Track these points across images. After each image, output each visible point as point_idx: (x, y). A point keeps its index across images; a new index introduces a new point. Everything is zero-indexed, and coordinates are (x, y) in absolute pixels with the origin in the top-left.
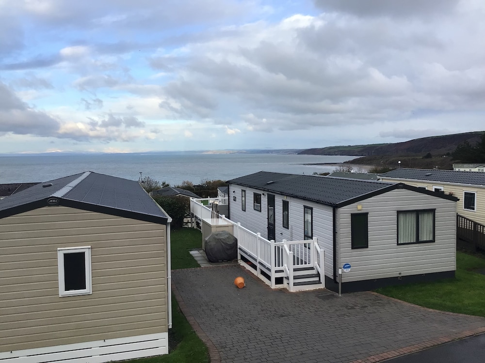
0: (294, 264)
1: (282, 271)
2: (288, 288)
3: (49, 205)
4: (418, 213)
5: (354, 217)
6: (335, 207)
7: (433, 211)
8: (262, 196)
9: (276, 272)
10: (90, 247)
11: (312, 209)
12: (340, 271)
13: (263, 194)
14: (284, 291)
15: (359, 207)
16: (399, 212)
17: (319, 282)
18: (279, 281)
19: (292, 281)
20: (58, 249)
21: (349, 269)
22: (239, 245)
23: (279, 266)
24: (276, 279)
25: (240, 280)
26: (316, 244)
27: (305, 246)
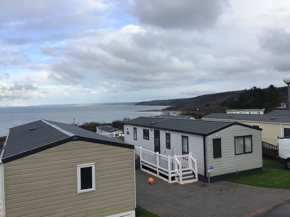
0: (182, 168)
1: (174, 173)
2: (178, 182)
3: (73, 141)
4: (244, 137)
5: (214, 140)
6: (204, 136)
7: (250, 136)
8: (150, 131)
9: (172, 173)
10: (95, 163)
11: (187, 137)
12: (209, 171)
13: (151, 130)
14: (176, 184)
15: (217, 135)
16: (235, 137)
17: (194, 178)
18: (173, 178)
19: (181, 178)
20: (78, 165)
21: (213, 169)
22: (141, 159)
23: (173, 170)
24: (172, 177)
25: (151, 180)
26: (191, 156)
27: (184, 159)
